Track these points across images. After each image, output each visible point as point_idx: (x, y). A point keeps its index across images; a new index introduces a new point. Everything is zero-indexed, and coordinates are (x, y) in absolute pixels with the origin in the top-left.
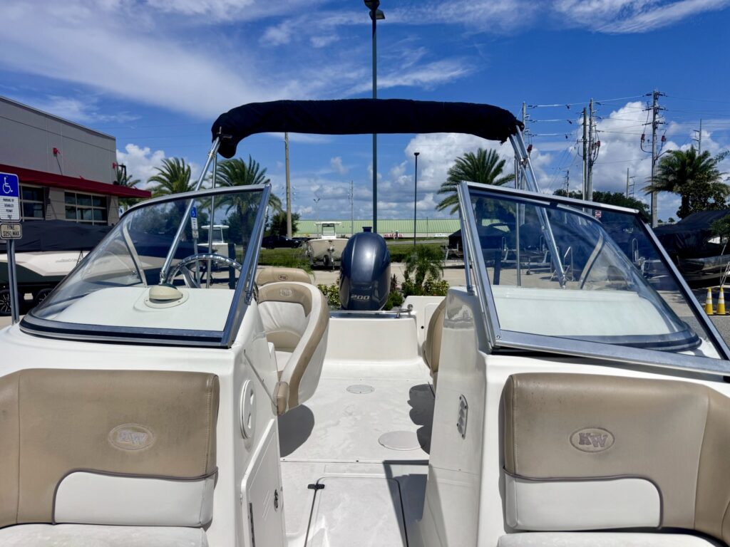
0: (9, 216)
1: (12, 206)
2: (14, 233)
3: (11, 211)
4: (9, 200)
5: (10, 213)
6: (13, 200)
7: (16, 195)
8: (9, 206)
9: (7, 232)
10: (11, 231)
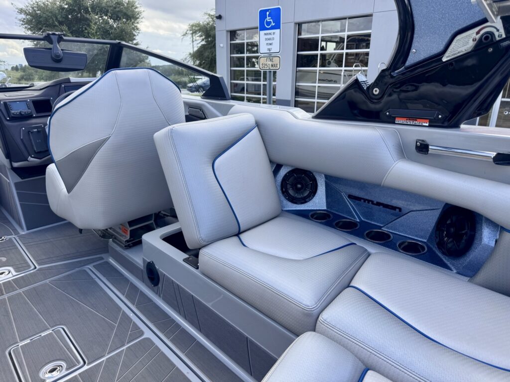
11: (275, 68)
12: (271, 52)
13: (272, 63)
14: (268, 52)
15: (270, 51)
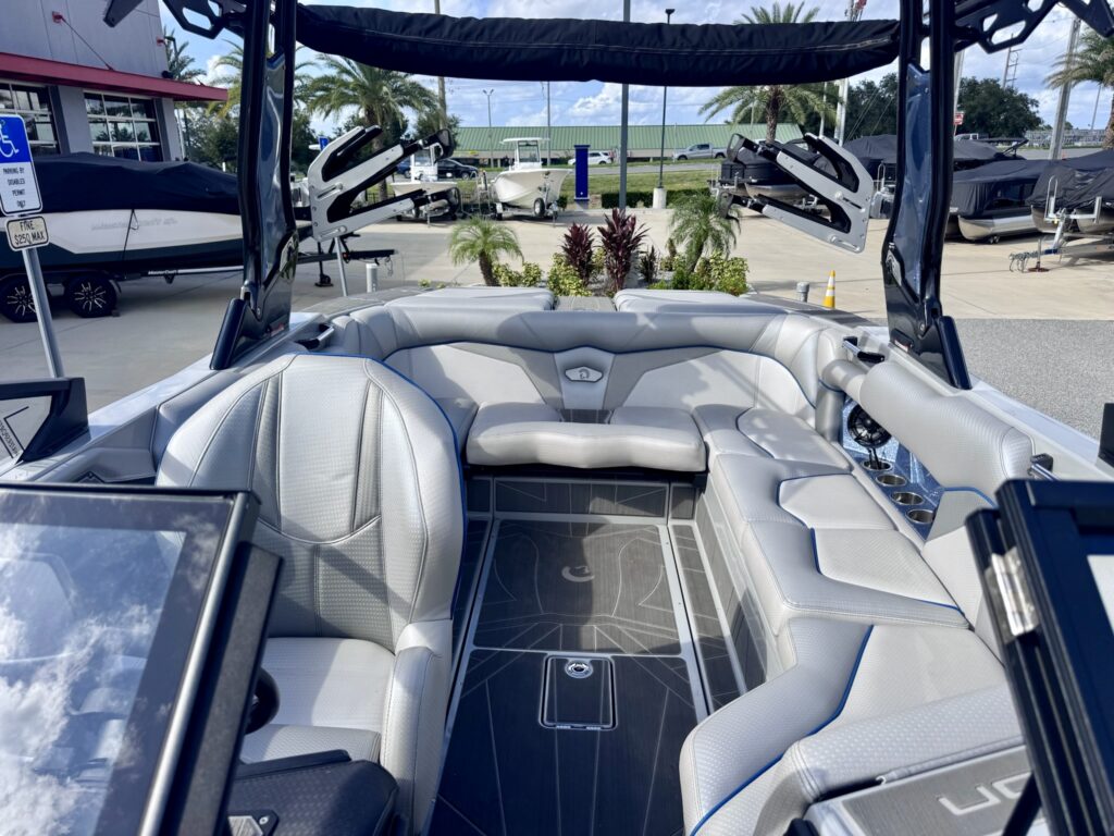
0: (21, 204)
1: (22, 181)
2: (34, 237)
3: (21, 192)
4: (15, 171)
5: (20, 198)
6: (22, 170)
7: (28, 160)
8: (16, 182)
9: (22, 236)
10: (30, 232)
11: (39, 241)
12: (25, 208)
13: (33, 231)
14: (20, 209)
15: (22, 206)
